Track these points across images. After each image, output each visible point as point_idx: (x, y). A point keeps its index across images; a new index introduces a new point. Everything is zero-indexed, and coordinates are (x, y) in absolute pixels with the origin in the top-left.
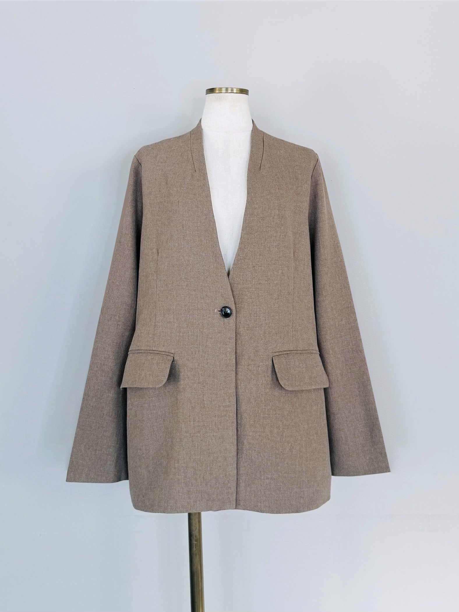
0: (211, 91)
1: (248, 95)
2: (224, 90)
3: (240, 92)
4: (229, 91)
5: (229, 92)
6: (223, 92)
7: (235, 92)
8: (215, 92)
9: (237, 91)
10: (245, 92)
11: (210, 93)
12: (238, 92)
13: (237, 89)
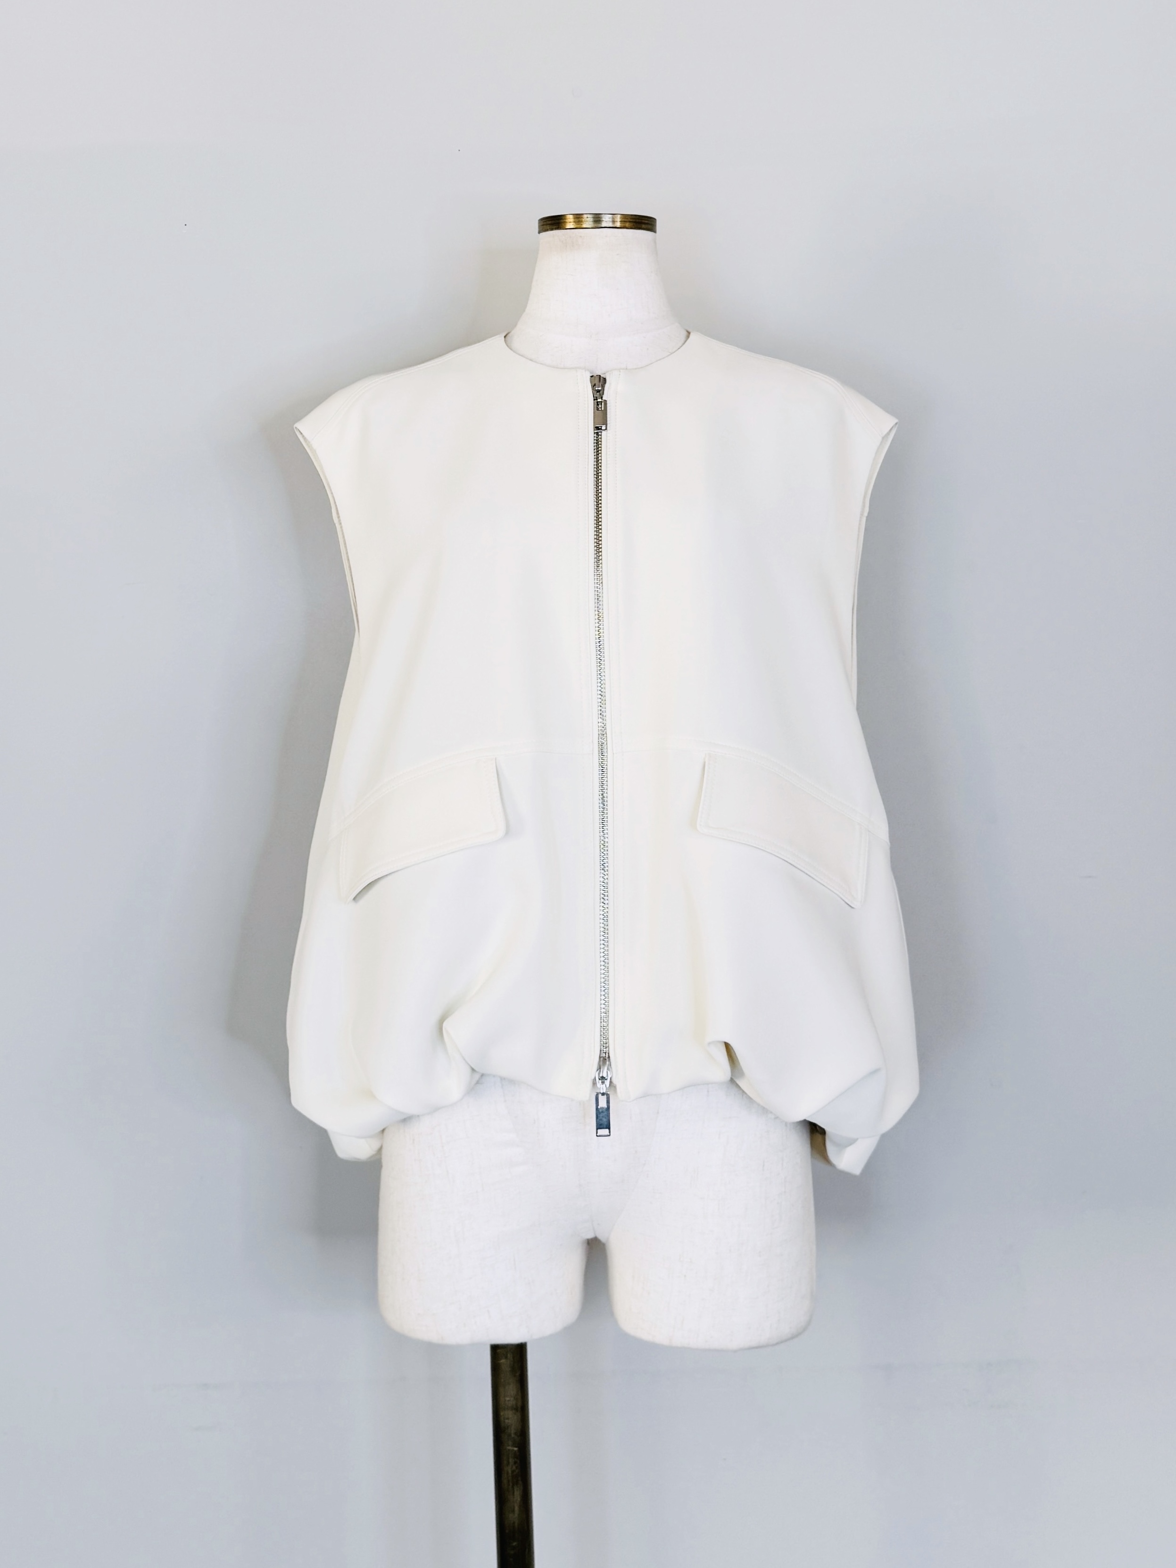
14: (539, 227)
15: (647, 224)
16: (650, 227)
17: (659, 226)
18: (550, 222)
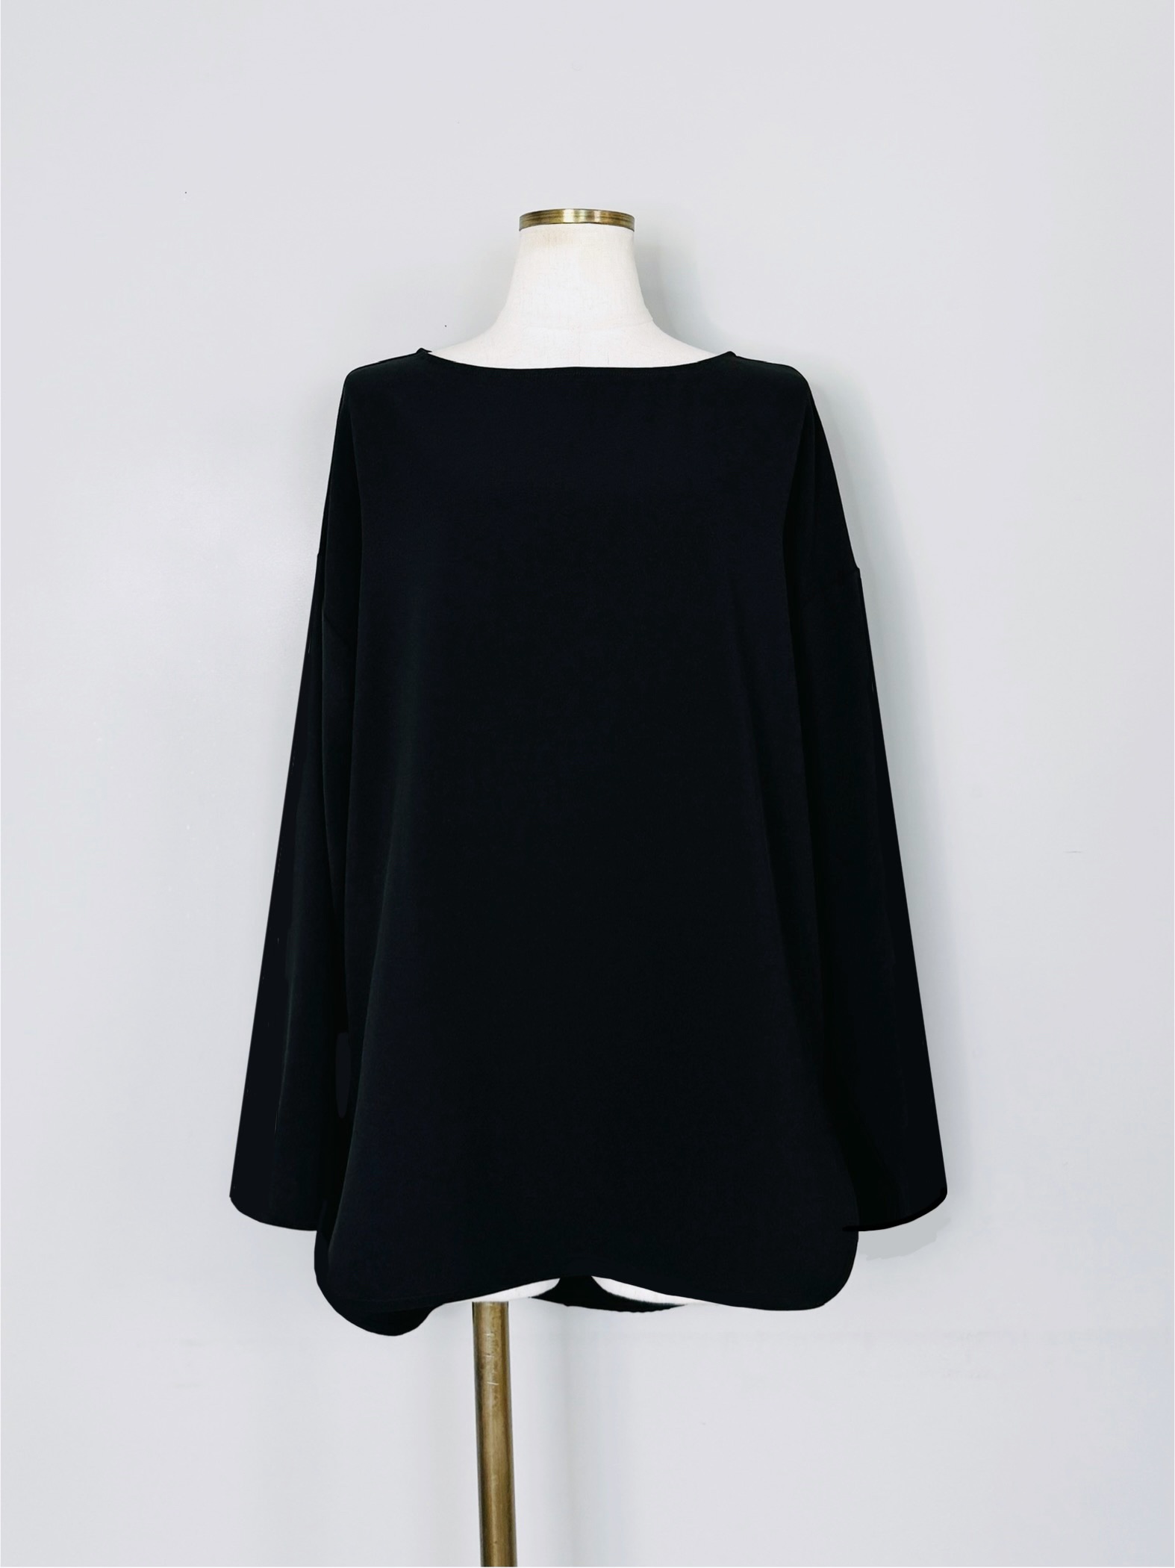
0: (537, 218)
1: (633, 230)
2: (568, 216)
3: (610, 221)
4: (582, 219)
5: (580, 221)
6: (565, 221)
7: (597, 220)
8: (543, 221)
9: (602, 217)
10: (622, 220)
11: (530, 226)
12: (606, 220)
13: (603, 212)
14: (520, 224)
15: (626, 221)
16: (630, 224)
17: (636, 225)
18: (532, 218)
